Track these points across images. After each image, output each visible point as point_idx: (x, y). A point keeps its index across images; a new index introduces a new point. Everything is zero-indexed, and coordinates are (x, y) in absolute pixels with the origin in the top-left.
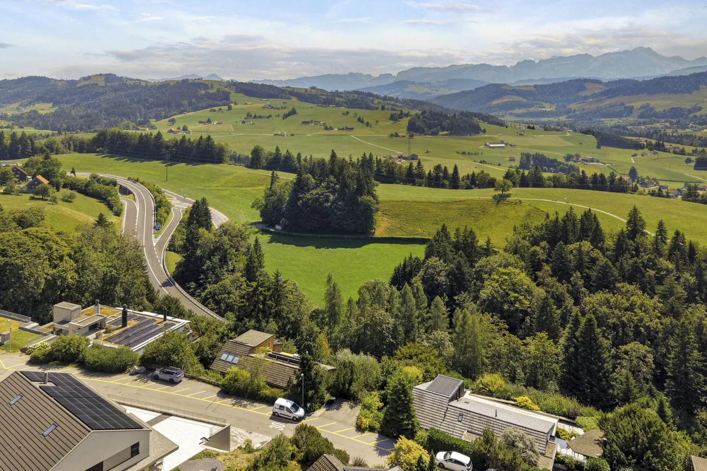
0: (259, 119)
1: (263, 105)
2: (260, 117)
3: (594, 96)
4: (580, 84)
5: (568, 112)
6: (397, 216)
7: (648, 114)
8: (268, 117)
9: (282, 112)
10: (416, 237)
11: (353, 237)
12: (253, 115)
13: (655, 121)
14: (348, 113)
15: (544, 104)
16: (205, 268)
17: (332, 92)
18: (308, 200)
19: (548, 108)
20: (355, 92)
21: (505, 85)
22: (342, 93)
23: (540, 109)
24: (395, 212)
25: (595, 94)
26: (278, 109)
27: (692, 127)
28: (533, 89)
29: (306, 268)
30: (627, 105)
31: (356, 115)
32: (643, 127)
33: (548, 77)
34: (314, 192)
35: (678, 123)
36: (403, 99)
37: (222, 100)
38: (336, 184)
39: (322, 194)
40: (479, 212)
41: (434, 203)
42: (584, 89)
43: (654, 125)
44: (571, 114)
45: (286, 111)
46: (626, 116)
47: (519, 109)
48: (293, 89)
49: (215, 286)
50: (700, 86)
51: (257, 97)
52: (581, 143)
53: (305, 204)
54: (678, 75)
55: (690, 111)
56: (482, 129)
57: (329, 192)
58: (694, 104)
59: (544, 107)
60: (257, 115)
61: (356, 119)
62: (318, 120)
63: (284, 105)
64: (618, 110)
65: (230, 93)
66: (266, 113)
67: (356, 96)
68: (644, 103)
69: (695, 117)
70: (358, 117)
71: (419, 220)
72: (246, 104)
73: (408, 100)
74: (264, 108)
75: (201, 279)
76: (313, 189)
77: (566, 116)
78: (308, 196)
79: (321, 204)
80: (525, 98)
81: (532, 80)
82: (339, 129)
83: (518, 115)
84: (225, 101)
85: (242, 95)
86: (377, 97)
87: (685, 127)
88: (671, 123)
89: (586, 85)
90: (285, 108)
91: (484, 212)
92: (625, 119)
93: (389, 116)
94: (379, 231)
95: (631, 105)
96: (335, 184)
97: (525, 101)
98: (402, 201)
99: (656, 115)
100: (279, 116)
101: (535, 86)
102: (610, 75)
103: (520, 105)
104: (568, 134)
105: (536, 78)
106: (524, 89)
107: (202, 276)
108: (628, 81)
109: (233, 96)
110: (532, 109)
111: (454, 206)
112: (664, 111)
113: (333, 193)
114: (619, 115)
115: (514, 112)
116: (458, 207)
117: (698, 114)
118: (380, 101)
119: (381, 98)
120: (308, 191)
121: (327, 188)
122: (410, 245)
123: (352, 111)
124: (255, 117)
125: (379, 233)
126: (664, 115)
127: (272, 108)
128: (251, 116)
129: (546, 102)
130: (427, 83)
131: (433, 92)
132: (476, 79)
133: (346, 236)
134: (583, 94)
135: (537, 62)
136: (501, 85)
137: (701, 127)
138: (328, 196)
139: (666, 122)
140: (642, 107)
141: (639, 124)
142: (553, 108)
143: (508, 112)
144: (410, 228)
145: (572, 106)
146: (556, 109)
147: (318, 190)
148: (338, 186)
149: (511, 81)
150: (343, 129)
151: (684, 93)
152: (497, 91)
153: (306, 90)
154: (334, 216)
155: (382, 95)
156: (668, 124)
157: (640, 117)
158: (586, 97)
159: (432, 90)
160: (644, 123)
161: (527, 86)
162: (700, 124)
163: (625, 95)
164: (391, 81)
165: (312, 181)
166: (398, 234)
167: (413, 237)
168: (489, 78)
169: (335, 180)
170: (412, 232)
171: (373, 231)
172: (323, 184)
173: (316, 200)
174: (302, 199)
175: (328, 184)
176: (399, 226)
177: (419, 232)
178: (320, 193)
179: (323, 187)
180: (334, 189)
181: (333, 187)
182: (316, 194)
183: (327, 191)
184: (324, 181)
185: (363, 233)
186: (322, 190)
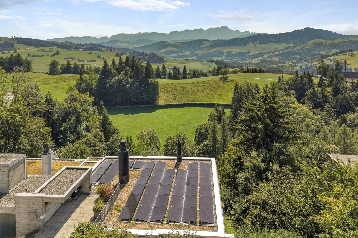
0: (36, 57)
1: (38, 50)
2: (37, 56)
3: (207, 47)
4: (200, 42)
5: (196, 54)
6: (169, 92)
7: (230, 55)
8: (42, 56)
9: (50, 53)
10: (185, 103)
11: (146, 105)
12: (32, 55)
13: (233, 58)
14: (91, 53)
15: (185, 51)
16: (62, 129)
17: (78, 44)
18: (113, 83)
19: (187, 53)
20: (91, 44)
21: (167, 42)
22: (84, 44)
23: (183, 54)
24: (168, 90)
25: (207, 46)
26: (48, 51)
27: (248, 60)
28: (180, 44)
29: (126, 127)
30: (221, 51)
31: (96, 54)
32: (229, 61)
33: (185, 39)
34: (116, 78)
35: (242, 58)
36: (118, 48)
37: (9, 47)
39: (123, 79)
40: (215, 87)
41: (188, 83)
42: (202, 44)
43: (233, 60)
44: (198, 56)
45: (53, 53)
46: (221, 56)
47: (174, 54)
48: (54, 42)
49: (81, 141)
50: (250, 43)
51: (32, 46)
52: (210, 66)
53: (111, 86)
54: (241, 37)
55: (246, 53)
56: (165, 60)
57: (128, 77)
58: (247, 50)
59: (185, 53)
60: (35, 55)
61: (96, 56)
62: (75, 57)
63: (51, 50)
64: (217, 53)
65: (14, 44)
66: (41, 53)
67: (92, 46)
68: (228, 50)
69: (249, 55)
70: (97, 55)
71: (183, 94)
72: (26, 49)
73: (121, 48)
74: (38, 51)
76: (115, 76)
77: (195, 57)
78: (113, 80)
79: (124, 85)
80: (176, 48)
81: (178, 40)
82: (87, 61)
83: (173, 57)
84: (11, 48)
85: (21, 44)
86: (104, 47)
87: (246, 60)
88: (239, 58)
89: (204, 42)
90: (52, 51)
91: (218, 86)
92: (220, 57)
93: (115, 54)
94: (161, 101)
95: (223, 51)
96: (131, 72)
97: (176, 50)
98: (170, 83)
99: (233, 55)
100: (48, 55)
101: (181, 43)
102: (212, 38)
103: (174, 52)
104: (204, 63)
105: (180, 39)
106: (176, 44)
107: (61, 136)
108: (221, 40)
109: (16, 45)
110: (180, 54)
111: (200, 85)
112: (236, 53)
113: (130, 77)
114: (218, 56)
115: (171, 55)
116: (202, 85)
117: (250, 54)
118: (106, 48)
119: (106, 47)
120: (112, 77)
121: (126, 74)
122: (183, 108)
123: (94, 52)
124: (33, 56)
126: (236, 55)
127: (44, 51)
128: (30, 56)
129: (186, 50)
130: (127, 41)
131: (130, 46)
132: (151, 40)
133: (142, 106)
134: (202, 46)
135: (179, 32)
136: (165, 42)
137: (251, 60)
138: (128, 80)
139: (237, 58)
140: (227, 52)
141: (227, 59)
142: (189, 53)
143: (169, 55)
144: (179, 98)
145: (198, 52)
146: (191, 54)
147: (119, 76)
148: (132, 74)
149: (169, 40)
150: (90, 61)
151: (243, 45)
152: (163, 45)
153: (62, 43)
154: (134, 93)
155: (107, 46)
156: (238, 59)
157: (227, 56)
158: (204, 48)
159: (130, 45)
160: (229, 59)
161: (177, 43)
162: (251, 59)
163: (220, 46)
164: (108, 41)
165: (114, 71)
166: (174, 103)
167: (184, 103)
168: (157, 39)
169: (130, 69)
170: (181, 101)
171: (157, 101)
172: (122, 73)
173: (120, 82)
174: (108, 83)
175: (125, 72)
176: (172, 98)
177: (186, 100)
178: (121, 78)
179: (122, 74)
180: (130, 75)
181: (129, 74)
182: (118, 79)
183: (126, 77)
184: (122, 71)
185: (152, 104)
186: (122, 76)
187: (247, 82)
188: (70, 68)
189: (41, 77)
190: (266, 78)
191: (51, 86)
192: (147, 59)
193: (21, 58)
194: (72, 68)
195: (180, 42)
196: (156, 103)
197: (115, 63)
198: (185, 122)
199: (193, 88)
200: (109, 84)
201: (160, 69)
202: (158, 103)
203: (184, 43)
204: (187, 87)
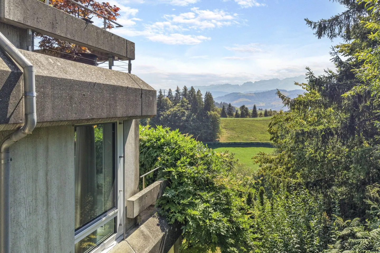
5: (272, 106)
6: (233, 129)
18: (169, 115)
19: (262, 104)
21: (240, 93)
24: (231, 127)
28: (254, 95)
33: (259, 90)
34: (172, 109)
38: (189, 104)
39: (179, 110)
53: (166, 119)
57: (184, 109)
59: (260, 104)
76: (170, 108)
78: (168, 112)
79: (179, 118)
80: (250, 99)
94: (222, 139)
96: (188, 104)
101: (255, 93)
102: (289, 88)
103: (248, 103)
105: (253, 90)
106: (249, 95)
113: (187, 109)
121: (182, 106)
122: (249, 148)
129: (261, 101)
136: (238, 93)
138: (184, 112)
142: (264, 104)
145: (274, 103)
147: (175, 108)
148: (189, 106)
152: (236, 96)
154: (190, 127)
161: (250, 93)
165: (170, 102)
166: (238, 141)
167: (250, 142)
168: (230, 91)
169: (187, 101)
170: (247, 139)
171: (218, 139)
172: (178, 104)
173: (175, 115)
174: (162, 115)
175: (182, 103)
176: (236, 136)
177: (252, 139)
178: (177, 110)
179: (179, 106)
180: (187, 107)
181: (186, 105)
182: (174, 111)
183: (182, 108)
185: (212, 140)
186: (179, 108)
195: (253, 93)
196: (216, 141)
197: (171, 94)
198: (250, 162)
199: (263, 126)
200: (164, 117)
202: (219, 141)
203: (259, 94)
204: (256, 124)
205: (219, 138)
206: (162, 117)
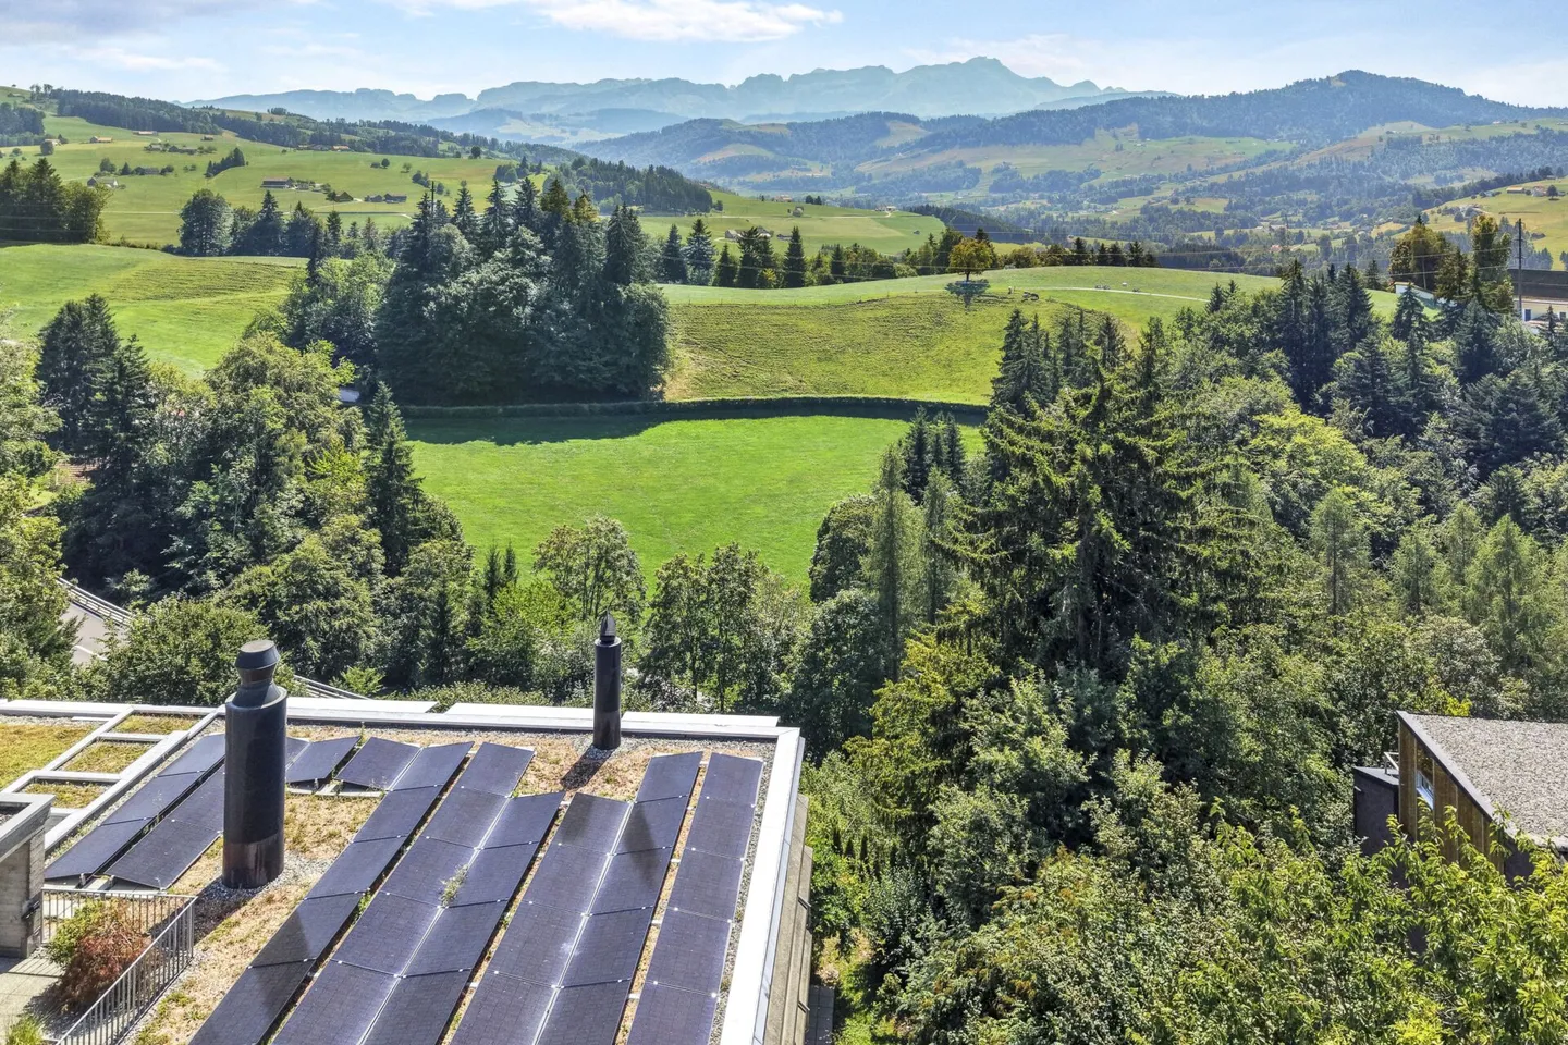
0: (138, 177)
1: (147, 144)
2: (141, 172)
3: (907, 147)
4: (879, 123)
5: (858, 179)
6: (715, 345)
7: (1008, 182)
8: (163, 172)
9: (203, 162)
10: (788, 395)
11: (605, 405)
12: (119, 166)
13: (1021, 197)
14: (385, 163)
15: (810, 164)
16: (187, 510)
17: (329, 124)
18: (457, 299)
19: (817, 171)
20: (388, 124)
21: (728, 121)
22: (355, 125)
23: (801, 174)
24: (709, 335)
25: (907, 144)
26: (191, 152)
27: (1089, 207)
28: (787, 132)
29: (502, 503)
30: (969, 166)
31: (407, 167)
32: (1002, 209)
33: (809, 110)
34: (474, 277)
35: (1062, 200)
36: (508, 143)
37: (19, 131)
38: (543, 252)
39: (503, 281)
40: (927, 325)
41: (806, 308)
42: (885, 132)
43: (1021, 205)
44: (864, 183)
45: (217, 159)
46: (968, 188)
47: (759, 173)
48: (224, 112)
49: (267, 570)
50: (1097, 132)
51: (124, 127)
53: (448, 312)
54: (1057, 108)
55: (1081, 179)
56: (715, 202)
57: (525, 275)
58: (1086, 165)
59: (809, 170)
60: (132, 167)
61: (409, 178)
62: (311, 179)
63: (205, 145)
64: (953, 176)
65: (43, 116)
66: (159, 160)
67: (393, 133)
68: (998, 162)
69: (1091, 188)
70: (413, 172)
71: (781, 353)
72: (94, 141)
73: (521, 146)
74: (149, 149)
75: (173, 556)
76: (467, 268)
77: (853, 188)
78: (455, 288)
79: (504, 311)
80: (770, 149)
81: (779, 116)
82: (367, 200)
83: (757, 187)
84: (28, 134)
85: (79, 121)
86: (446, 137)
87: (1077, 206)
88: (1050, 200)
89: (893, 126)
90: (210, 150)
91: (939, 324)
92: (965, 193)
93: (494, 171)
95: (977, 165)
96: (540, 252)
97: (770, 155)
98: (721, 305)
99: (1021, 185)
100: (194, 168)
101: (790, 126)
102: (929, 109)
103: (759, 165)
104: (889, 215)
105: (784, 111)
106: (768, 130)
107: (179, 543)
108: (968, 118)
109: (51, 123)
110: (785, 174)
111: (860, 314)
112: (1036, 177)
113: (537, 276)
114: (954, 186)
115: (747, 179)
116: (869, 314)
117: (1095, 182)
118: (453, 144)
119: (455, 140)
120: (455, 274)
121: (516, 262)
122: (777, 419)
123: (397, 161)
124: (125, 171)
125: (675, 390)
126: (1035, 186)
127: (174, 150)
128: (112, 170)
129: (814, 158)
130: (550, 116)
131: (568, 134)
132: (660, 111)
133: (585, 406)
134: (883, 143)
135: (786, 78)
136: (719, 122)
137: (1103, 208)
138: (523, 289)
139: (1041, 197)
140: (997, 171)
141: (995, 203)
142: (827, 173)
143: (736, 180)
144: (762, 375)
145: (865, 168)
146: (833, 174)
147: (488, 271)
148: (546, 258)
149: (738, 115)
150: (377, 199)
151: (1068, 143)
152: (712, 133)
153: (259, 116)
154: (548, 345)
155: (458, 134)
156: (1045, 202)
157: (996, 188)
158: (891, 150)
159: (563, 131)
160: (1003, 201)
161: (773, 125)
162: (1102, 202)
163: (965, 145)
164: (465, 111)
165: (463, 246)
166: (734, 393)
167: (779, 396)
168: (686, 110)
169: (537, 239)
170: (769, 385)
171: (659, 387)
172: (498, 254)
173: (486, 296)
174: (434, 299)
175: (516, 251)
176: (729, 370)
177: (790, 386)
178: (494, 278)
179: (501, 260)
180: (537, 266)
181: (532, 259)
182: (481, 282)
183: (517, 272)
184: (501, 245)
185: (633, 395)
186: (501, 270)
187: (1070, 306)
188: (276, 229)
189: (140, 267)
190: (1159, 292)
191: (180, 308)
192: (635, 193)
193: (56, 179)
194: (285, 228)
195: (785, 122)
196: (653, 393)
197: (471, 209)
198: (780, 485)
199: (827, 330)
200: (439, 305)
201: (683, 241)
202: (662, 392)
203: (805, 127)
204: (800, 323)
205: (664, 383)
206: (432, 304)
